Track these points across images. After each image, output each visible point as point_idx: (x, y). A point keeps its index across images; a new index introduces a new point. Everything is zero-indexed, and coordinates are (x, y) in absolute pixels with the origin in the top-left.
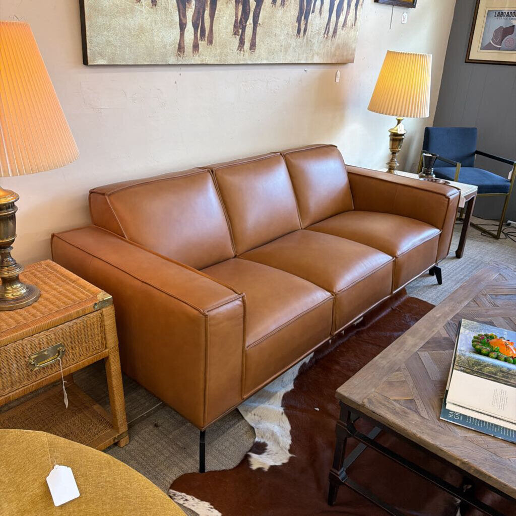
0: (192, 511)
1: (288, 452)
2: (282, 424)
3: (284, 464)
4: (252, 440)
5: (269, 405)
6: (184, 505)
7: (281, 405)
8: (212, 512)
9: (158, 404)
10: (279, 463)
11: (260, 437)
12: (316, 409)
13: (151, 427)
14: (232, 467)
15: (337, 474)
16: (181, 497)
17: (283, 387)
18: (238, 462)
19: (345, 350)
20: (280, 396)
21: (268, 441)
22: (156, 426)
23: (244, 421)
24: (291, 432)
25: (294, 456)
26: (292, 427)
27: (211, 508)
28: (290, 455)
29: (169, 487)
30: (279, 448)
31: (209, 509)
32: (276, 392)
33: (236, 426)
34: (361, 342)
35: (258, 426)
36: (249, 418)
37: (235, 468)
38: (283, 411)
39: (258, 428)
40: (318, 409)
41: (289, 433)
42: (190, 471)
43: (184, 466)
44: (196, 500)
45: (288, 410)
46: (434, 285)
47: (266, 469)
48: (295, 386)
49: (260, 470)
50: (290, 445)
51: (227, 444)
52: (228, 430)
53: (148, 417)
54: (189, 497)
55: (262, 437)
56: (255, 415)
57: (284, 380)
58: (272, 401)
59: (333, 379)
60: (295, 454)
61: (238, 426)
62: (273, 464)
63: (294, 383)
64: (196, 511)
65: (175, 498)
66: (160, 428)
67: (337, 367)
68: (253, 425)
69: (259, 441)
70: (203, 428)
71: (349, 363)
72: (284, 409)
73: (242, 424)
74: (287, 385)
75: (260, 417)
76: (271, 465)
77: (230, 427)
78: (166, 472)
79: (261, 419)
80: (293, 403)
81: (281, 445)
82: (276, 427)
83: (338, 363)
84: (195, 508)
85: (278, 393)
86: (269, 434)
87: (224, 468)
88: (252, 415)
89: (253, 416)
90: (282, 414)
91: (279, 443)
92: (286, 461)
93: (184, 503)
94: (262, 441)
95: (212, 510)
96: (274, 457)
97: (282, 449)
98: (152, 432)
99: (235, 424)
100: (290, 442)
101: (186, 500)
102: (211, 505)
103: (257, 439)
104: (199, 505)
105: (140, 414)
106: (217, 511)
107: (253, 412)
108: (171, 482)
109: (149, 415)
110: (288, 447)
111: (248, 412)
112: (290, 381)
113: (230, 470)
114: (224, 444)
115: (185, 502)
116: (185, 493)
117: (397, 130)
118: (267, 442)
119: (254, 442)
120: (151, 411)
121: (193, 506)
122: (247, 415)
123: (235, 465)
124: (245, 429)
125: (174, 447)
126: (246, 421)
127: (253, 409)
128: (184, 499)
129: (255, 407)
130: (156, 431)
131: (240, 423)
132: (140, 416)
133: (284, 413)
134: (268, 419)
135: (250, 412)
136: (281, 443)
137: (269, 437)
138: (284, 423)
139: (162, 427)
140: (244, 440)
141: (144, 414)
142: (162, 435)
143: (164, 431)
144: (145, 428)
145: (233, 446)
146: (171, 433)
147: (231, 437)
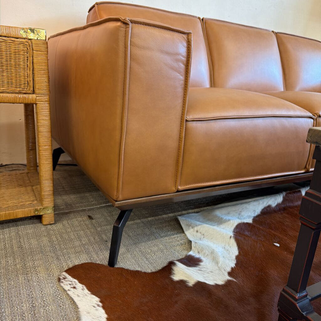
0: (74, 302)
1: (226, 274)
2: (227, 247)
3: (217, 286)
4: (185, 252)
6: (69, 292)
7: (232, 232)
8: (97, 310)
9: (104, 204)
10: (211, 282)
11: (196, 251)
12: (275, 244)
14: (150, 271)
15: (294, 298)
16: (70, 283)
17: (239, 218)
18: (159, 268)
21: (204, 257)
22: (90, 217)
23: (184, 235)
24: (237, 258)
25: (234, 280)
26: (239, 253)
27: (98, 305)
28: (229, 278)
29: (65, 269)
30: (217, 268)
31: (96, 306)
32: (229, 220)
33: (173, 237)
35: (196, 241)
36: (190, 234)
37: (153, 273)
38: (232, 235)
40: (278, 245)
41: (235, 258)
42: (98, 262)
43: (95, 256)
44: (86, 291)
45: (240, 236)
47: (191, 283)
48: (254, 221)
49: (182, 283)
50: (232, 268)
51: (156, 249)
52: (162, 237)
53: (88, 211)
54: (79, 286)
55: (199, 252)
56: (197, 231)
57: (243, 213)
58: (222, 226)
60: (235, 279)
61: (175, 237)
62: (202, 280)
63: (254, 219)
64: (78, 303)
65: (62, 282)
66: (94, 221)
68: (191, 239)
69: (194, 255)
72: (234, 234)
74: (244, 218)
75: (203, 235)
76: (200, 280)
77: (166, 236)
78: (72, 256)
79: (204, 237)
81: (220, 265)
82: (220, 248)
84: (79, 299)
85: (232, 221)
86: (209, 251)
87: (139, 269)
88: (194, 231)
89: (195, 233)
90: (231, 237)
91: (217, 263)
92: (221, 282)
93: (69, 290)
94: (197, 256)
95: (98, 307)
96: (206, 275)
97: (220, 269)
98: (84, 221)
99: (173, 235)
101: (74, 288)
102: (101, 302)
103: (191, 253)
104: (86, 297)
106: (103, 311)
107: (196, 228)
108: (71, 266)
109: (90, 210)
110: (229, 270)
111: (190, 227)
112: (249, 216)
113: (145, 273)
114: (151, 249)
115: (72, 289)
116: (78, 280)
118: (202, 258)
119: (186, 254)
121: (78, 296)
122: (187, 230)
123: (154, 270)
124: (181, 241)
125: (96, 238)
126: (186, 235)
127: (197, 226)
128: (72, 286)
129: (200, 224)
130: (87, 222)
131: (179, 235)
132: (81, 209)
133: (233, 237)
134: (212, 239)
135: (192, 228)
136: (221, 263)
137: (207, 254)
138: (230, 247)
139: (95, 221)
140: (176, 250)
141: (87, 208)
142: (91, 226)
143: (95, 224)
144: (79, 218)
145: (161, 252)
146: (102, 226)
147: (162, 244)
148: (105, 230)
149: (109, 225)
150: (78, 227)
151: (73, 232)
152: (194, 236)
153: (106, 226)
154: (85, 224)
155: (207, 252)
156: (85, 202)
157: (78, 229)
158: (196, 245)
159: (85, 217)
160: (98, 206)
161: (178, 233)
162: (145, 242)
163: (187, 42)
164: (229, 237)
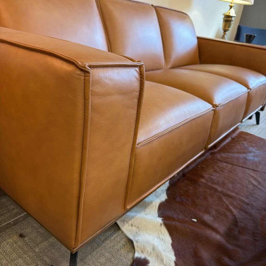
4: (130, 256)
5: (146, 214)
7: (157, 215)
11: (140, 251)
12: (193, 220)
13: (16, 238)
17: (157, 197)
19: (205, 166)
20: (155, 206)
21: (149, 256)
22: (21, 236)
23: (120, 232)
24: (173, 245)
26: (172, 239)
32: (152, 202)
33: (112, 238)
34: (216, 161)
35: (137, 239)
36: (126, 229)
38: (162, 222)
39: (137, 242)
40: (195, 220)
41: (171, 247)
45: (167, 220)
46: (254, 125)
48: (168, 196)
50: (175, 262)
51: (103, 259)
52: (103, 242)
53: (14, 225)
55: (142, 252)
56: (132, 225)
58: (148, 210)
59: (202, 190)
61: (115, 238)
63: (167, 194)
66: (26, 239)
67: (203, 180)
68: (131, 237)
69: (139, 256)
70: (74, 249)
71: (212, 177)
72: (163, 220)
73: (119, 235)
74: (160, 195)
75: (138, 227)
77: (106, 239)
79: (139, 230)
80: (169, 213)
81: (165, 262)
82: (156, 239)
83: (202, 177)
85: (154, 203)
86: (150, 248)
89: (130, 227)
90: (161, 225)
91: (162, 260)
94: (142, 256)
98: (16, 243)
99: (112, 235)
100: (174, 258)
103: (137, 255)
105: (5, 222)
107: (130, 222)
109: (15, 223)
111: (125, 223)
112: (162, 191)
114: (99, 261)
117: (230, 13)
118: (149, 258)
119: (133, 258)
120: (20, 218)
122: (123, 227)
124: (122, 242)
126: (123, 232)
127: (130, 219)
129: (133, 217)
130: (20, 243)
131: (117, 234)
132: (5, 224)
133: (163, 224)
134: (146, 230)
135: (127, 223)
136: (165, 259)
137: (150, 252)
138: (163, 235)
139: (28, 238)
140: (122, 255)
141: (11, 221)
142: (27, 248)
143: (30, 243)
144: (8, 239)
145: (109, 263)
146: (38, 245)
147: (107, 252)
148: (44, 250)
149: (45, 241)
150: (13, 253)
151: (10, 263)
152: (130, 231)
153: (43, 243)
154: (19, 247)
155: (149, 249)
156: (6, 213)
157: (14, 257)
158: (138, 244)
159: (15, 236)
160: (22, 215)
161: (115, 231)
162: (90, 254)
163: (140, 75)
164: (160, 225)
